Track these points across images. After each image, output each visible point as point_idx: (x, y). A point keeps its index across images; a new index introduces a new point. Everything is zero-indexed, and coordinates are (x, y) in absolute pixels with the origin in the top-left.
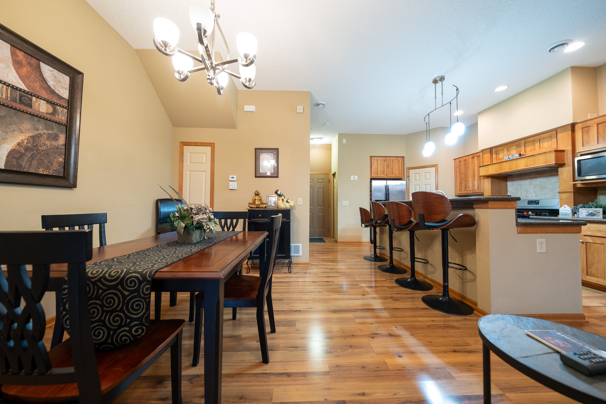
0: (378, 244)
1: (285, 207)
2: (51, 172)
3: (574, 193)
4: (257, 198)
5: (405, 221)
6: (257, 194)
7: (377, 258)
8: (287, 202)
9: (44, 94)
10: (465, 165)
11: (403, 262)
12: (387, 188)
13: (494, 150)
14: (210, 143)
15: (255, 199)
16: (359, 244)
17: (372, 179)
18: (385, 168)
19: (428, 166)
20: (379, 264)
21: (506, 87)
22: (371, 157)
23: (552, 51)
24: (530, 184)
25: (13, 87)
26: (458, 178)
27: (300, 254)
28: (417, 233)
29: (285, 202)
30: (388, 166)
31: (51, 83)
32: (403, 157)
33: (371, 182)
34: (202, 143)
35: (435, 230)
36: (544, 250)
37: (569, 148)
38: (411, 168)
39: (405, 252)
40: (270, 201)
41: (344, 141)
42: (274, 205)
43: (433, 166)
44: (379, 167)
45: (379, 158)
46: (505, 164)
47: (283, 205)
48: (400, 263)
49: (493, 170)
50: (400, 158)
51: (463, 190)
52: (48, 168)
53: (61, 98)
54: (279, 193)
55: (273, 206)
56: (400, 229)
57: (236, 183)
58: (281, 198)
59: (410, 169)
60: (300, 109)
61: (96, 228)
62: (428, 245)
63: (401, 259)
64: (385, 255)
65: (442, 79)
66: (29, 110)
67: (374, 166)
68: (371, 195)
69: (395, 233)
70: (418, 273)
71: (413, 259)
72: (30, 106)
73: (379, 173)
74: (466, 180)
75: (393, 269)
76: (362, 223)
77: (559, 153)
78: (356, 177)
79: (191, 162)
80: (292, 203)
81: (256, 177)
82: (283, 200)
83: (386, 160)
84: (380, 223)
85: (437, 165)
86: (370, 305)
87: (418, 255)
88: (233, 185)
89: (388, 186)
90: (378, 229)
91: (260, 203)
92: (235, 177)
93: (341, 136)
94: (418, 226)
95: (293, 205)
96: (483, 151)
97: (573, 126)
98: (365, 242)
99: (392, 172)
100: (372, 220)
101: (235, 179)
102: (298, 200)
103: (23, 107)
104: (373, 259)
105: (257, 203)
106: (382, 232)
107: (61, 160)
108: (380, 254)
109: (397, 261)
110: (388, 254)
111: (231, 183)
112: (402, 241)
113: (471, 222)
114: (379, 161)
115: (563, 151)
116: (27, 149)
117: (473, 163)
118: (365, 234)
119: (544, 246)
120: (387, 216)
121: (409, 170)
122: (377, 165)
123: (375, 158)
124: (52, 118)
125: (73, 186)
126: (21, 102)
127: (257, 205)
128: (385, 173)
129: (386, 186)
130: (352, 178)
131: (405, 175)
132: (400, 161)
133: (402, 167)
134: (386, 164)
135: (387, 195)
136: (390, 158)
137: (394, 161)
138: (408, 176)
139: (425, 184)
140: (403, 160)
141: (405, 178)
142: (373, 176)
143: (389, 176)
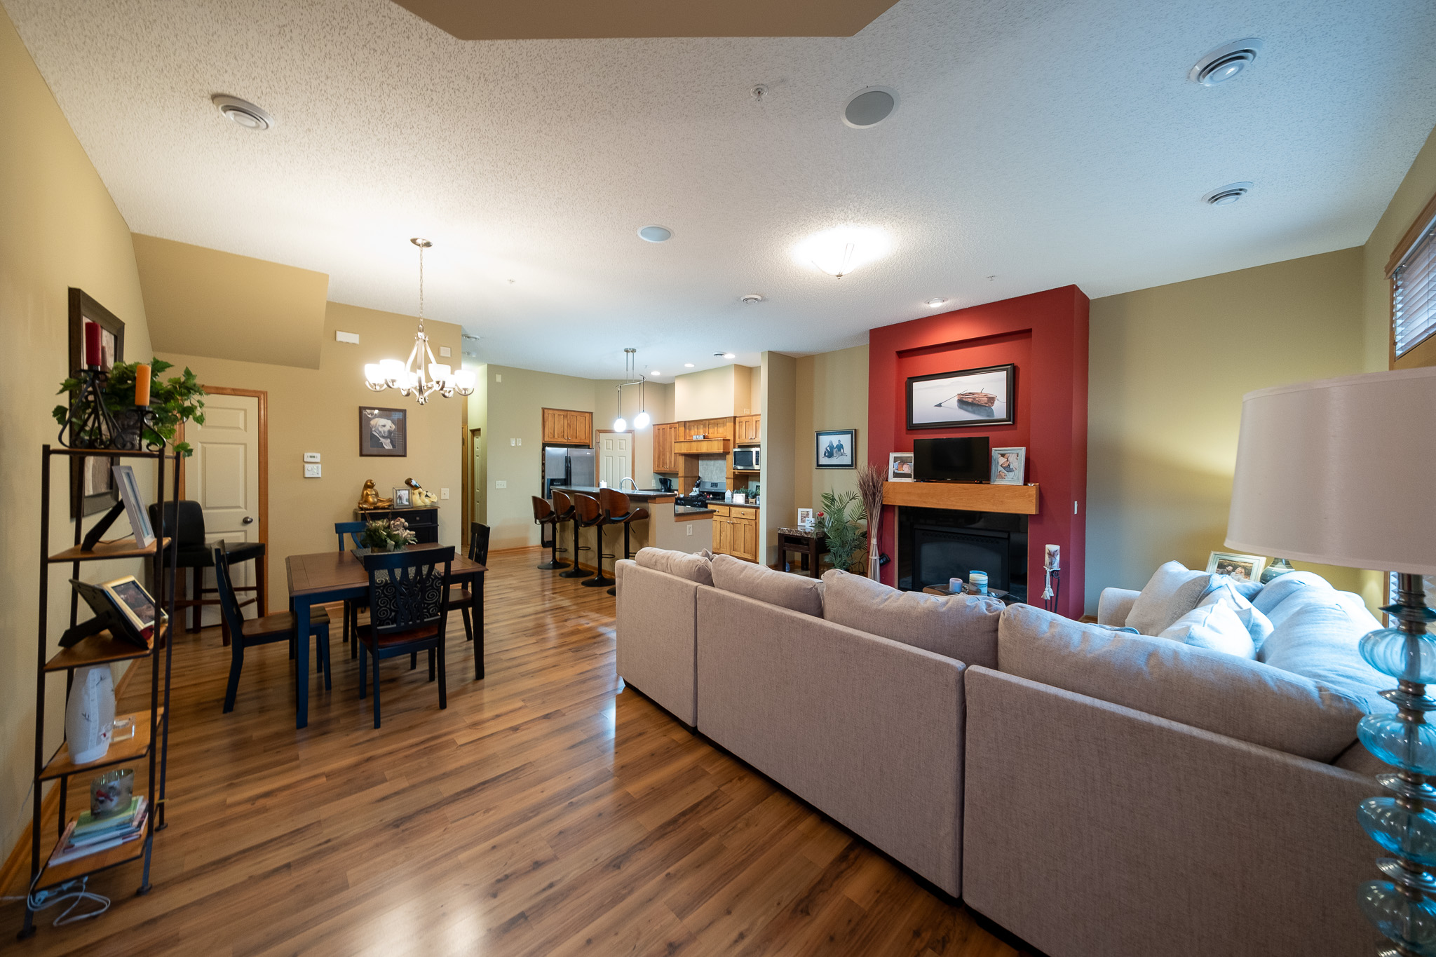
0: (558, 546)
1: (424, 504)
3: (734, 479)
4: (370, 491)
5: (594, 515)
6: (368, 486)
7: (556, 565)
8: (427, 496)
10: (664, 435)
11: (589, 563)
12: (568, 460)
13: (688, 424)
14: (255, 391)
15: (367, 495)
16: (523, 550)
17: (545, 445)
18: (566, 427)
20: (559, 571)
21: (693, 366)
22: (544, 409)
24: (714, 466)
26: (657, 450)
28: (604, 527)
29: (423, 497)
30: (569, 425)
32: (592, 413)
33: (543, 449)
34: (233, 390)
35: (619, 524)
36: (691, 534)
37: (732, 438)
38: (602, 431)
39: (592, 551)
40: (399, 496)
41: (499, 378)
42: (407, 503)
43: (630, 432)
44: (557, 427)
45: (556, 412)
46: (693, 443)
47: (420, 501)
48: (587, 566)
49: (685, 448)
50: (586, 414)
51: (661, 466)
54: (414, 483)
55: (407, 505)
56: (587, 525)
57: (320, 466)
58: (416, 492)
62: (614, 540)
63: (587, 561)
64: (567, 559)
65: (634, 351)
67: (549, 424)
68: (543, 471)
69: (581, 530)
70: (605, 572)
71: (600, 556)
73: (556, 436)
74: (664, 455)
75: (578, 573)
76: (536, 517)
77: (726, 442)
78: (519, 440)
80: (434, 498)
81: (362, 455)
82: (420, 493)
83: (567, 416)
84: (563, 518)
85: (633, 431)
86: (559, 605)
87: (605, 551)
88: (313, 470)
89: (570, 456)
90: (558, 525)
91: (376, 500)
92: (316, 455)
93: (492, 370)
94: (605, 521)
95: (435, 501)
96: (678, 422)
97: (735, 418)
98: (533, 547)
99: (575, 434)
100: (552, 513)
101: (318, 460)
102: (442, 492)
104: (551, 567)
105: (371, 499)
106: (563, 529)
108: (560, 559)
109: (583, 564)
110: (573, 558)
111: (308, 467)
112: (589, 537)
113: (645, 515)
114: (556, 416)
115: (729, 440)
117: (670, 434)
118: (534, 534)
119: (691, 530)
120: (572, 508)
121: (600, 433)
122: (552, 423)
123: (550, 412)
127: (371, 504)
128: (565, 437)
129: (566, 457)
130: (513, 442)
131: (594, 441)
132: (588, 419)
133: (590, 428)
134: (566, 422)
135: (569, 472)
136: (573, 413)
137: (578, 417)
138: (598, 443)
139: (619, 456)
140: (592, 418)
141: (594, 445)
142: (547, 440)
143: (571, 441)
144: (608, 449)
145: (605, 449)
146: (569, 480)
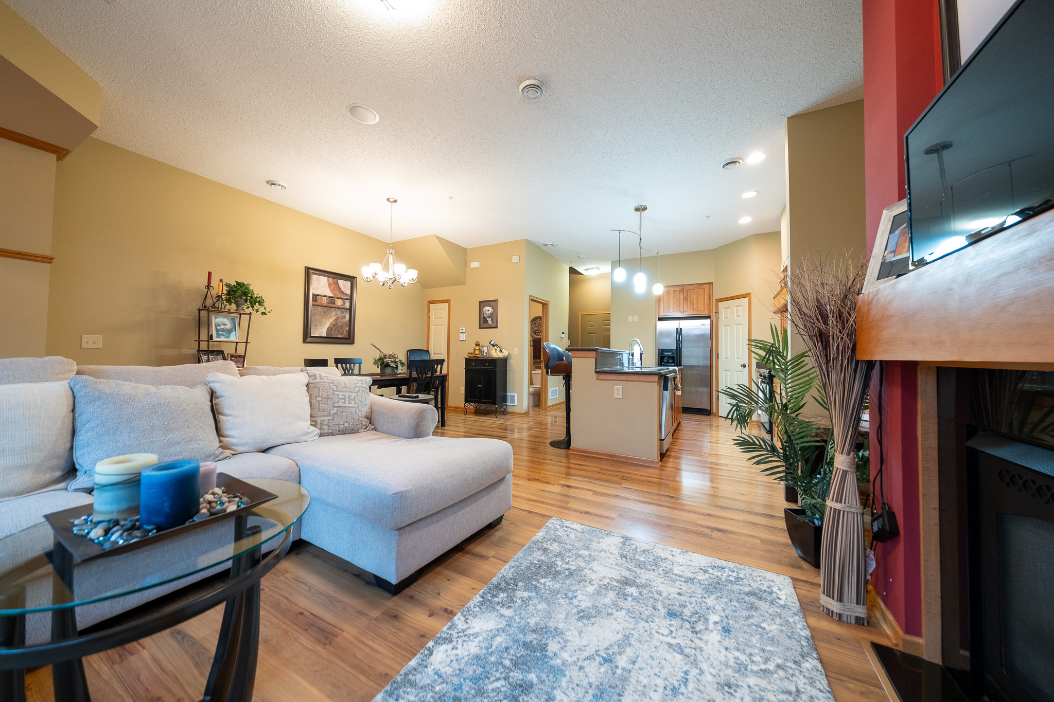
1: (498, 357)
2: (343, 336)
4: (477, 348)
6: (477, 345)
9: (340, 295)
12: (679, 331)
14: (447, 300)
19: (739, 295)
23: (725, 167)
25: (329, 297)
27: (516, 404)
29: (499, 352)
31: (342, 289)
32: (711, 284)
33: (656, 323)
34: (443, 300)
36: (620, 396)
38: (721, 300)
40: (483, 350)
43: (745, 296)
44: (671, 301)
45: (672, 289)
47: (495, 354)
50: (706, 285)
52: (342, 334)
53: (347, 295)
54: (493, 343)
57: (465, 334)
58: (494, 348)
60: (515, 259)
61: (357, 366)
66: (334, 306)
67: (664, 300)
68: (656, 342)
72: (334, 304)
73: (671, 310)
79: (435, 318)
80: (505, 353)
81: (480, 328)
82: (496, 349)
83: (683, 291)
85: (751, 294)
88: (463, 337)
89: (681, 329)
91: (478, 353)
92: (464, 329)
99: (692, 306)
101: (464, 331)
103: (332, 305)
107: (347, 329)
111: (461, 335)
114: (672, 292)
116: (334, 325)
119: (621, 392)
121: (719, 302)
122: (667, 299)
123: (666, 289)
124: (344, 307)
125: (353, 343)
126: (332, 303)
127: (476, 354)
128: (680, 310)
129: (677, 329)
130: (630, 319)
131: (714, 311)
132: (707, 290)
133: (710, 298)
134: (682, 296)
135: (679, 342)
136: (690, 287)
137: (696, 290)
138: (717, 313)
139: (736, 325)
140: (711, 288)
141: (713, 315)
142: (662, 315)
143: (687, 313)
144: (725, 318)
145: (724, 318)
146: (679, 349)
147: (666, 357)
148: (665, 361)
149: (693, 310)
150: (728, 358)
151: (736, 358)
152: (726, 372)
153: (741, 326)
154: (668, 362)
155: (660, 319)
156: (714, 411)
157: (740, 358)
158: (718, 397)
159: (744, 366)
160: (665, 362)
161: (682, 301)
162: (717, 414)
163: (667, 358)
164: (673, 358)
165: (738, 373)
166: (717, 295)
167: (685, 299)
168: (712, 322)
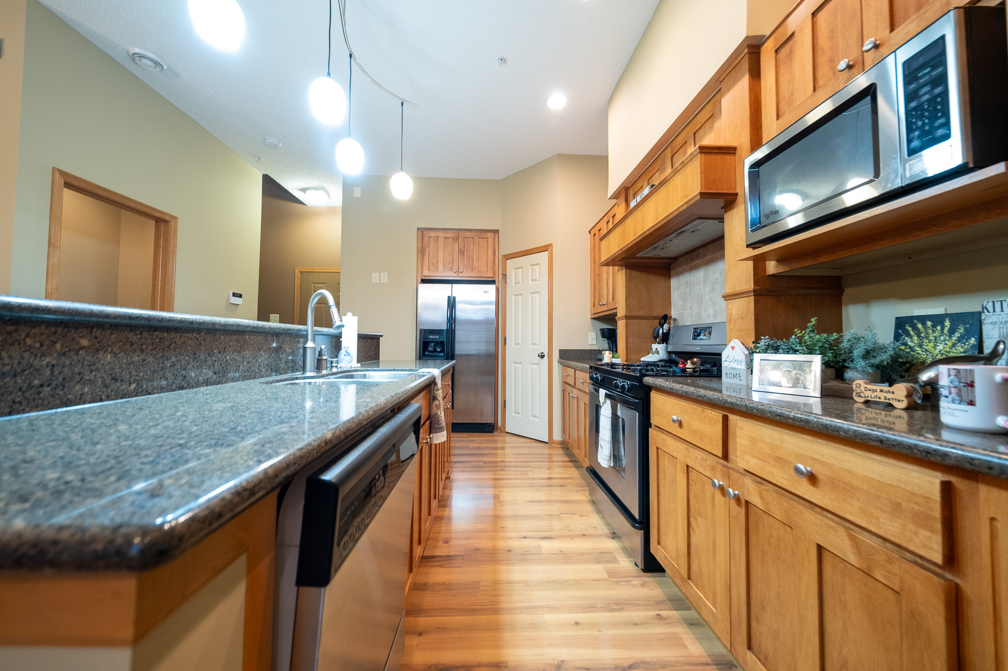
3: (755, 296)
12: (452, 303)
13: (631, 192)
19: (535, 248)
22: (422, 230)
24: (704, 282)
26: (593, 275)
32: (496, 232)
33: (418, 287)
38: (509, 257)
41: (357, 193)
43: (544, 249)
44: (442, 254)
45: (441, 234)
46: (629, 221)
50: (490, 234)
51: (598, 304)
59: (507, 257)
67: (428, 252)
73: (440, 269)
74: (601, 279)
78: (385, 275)
83: (457, 239)
85: (550, 245)
89: (454, 298)
96: (615, 198)
99: (469, 265)
114: (441, 240)
121: (507, 260)
122: (434, 250)
123: (432, 234)
128: (454, 268)
129: (449, 298)
130: (375, 278)
131: (500, 273)
132: (491, 240)
133: (494, 254)
134: (456, 247)
135: (452, 319)
136: (468, 234)
137: (476, 239)
138: (505, 275)
139: (531, 293)
140: (497, 239)
141: (499, 278)
142: (427, 274)
143: (464, 274)
144: (516, 283)
145: (513, 284)
146: (451, 332)
147: (431, 342)
148: (430, 349)
149: (472, 270)
150: (518, 344)
151: (530, 344)
152: (517, 365)
153: (537, 295)
154: (435, 351)
155: (424, 281)
156: (500, 424)
157: (535, 344)
158: (505, 404)
159: (542, 356)
160: (431, 352)
161: (456, 255)
162: (503, 429)
163: (433, 344)
164: (442, 343)
165: (534, 366)
166: (505, 249)
167: (461, 252)
168: (497, 289)
